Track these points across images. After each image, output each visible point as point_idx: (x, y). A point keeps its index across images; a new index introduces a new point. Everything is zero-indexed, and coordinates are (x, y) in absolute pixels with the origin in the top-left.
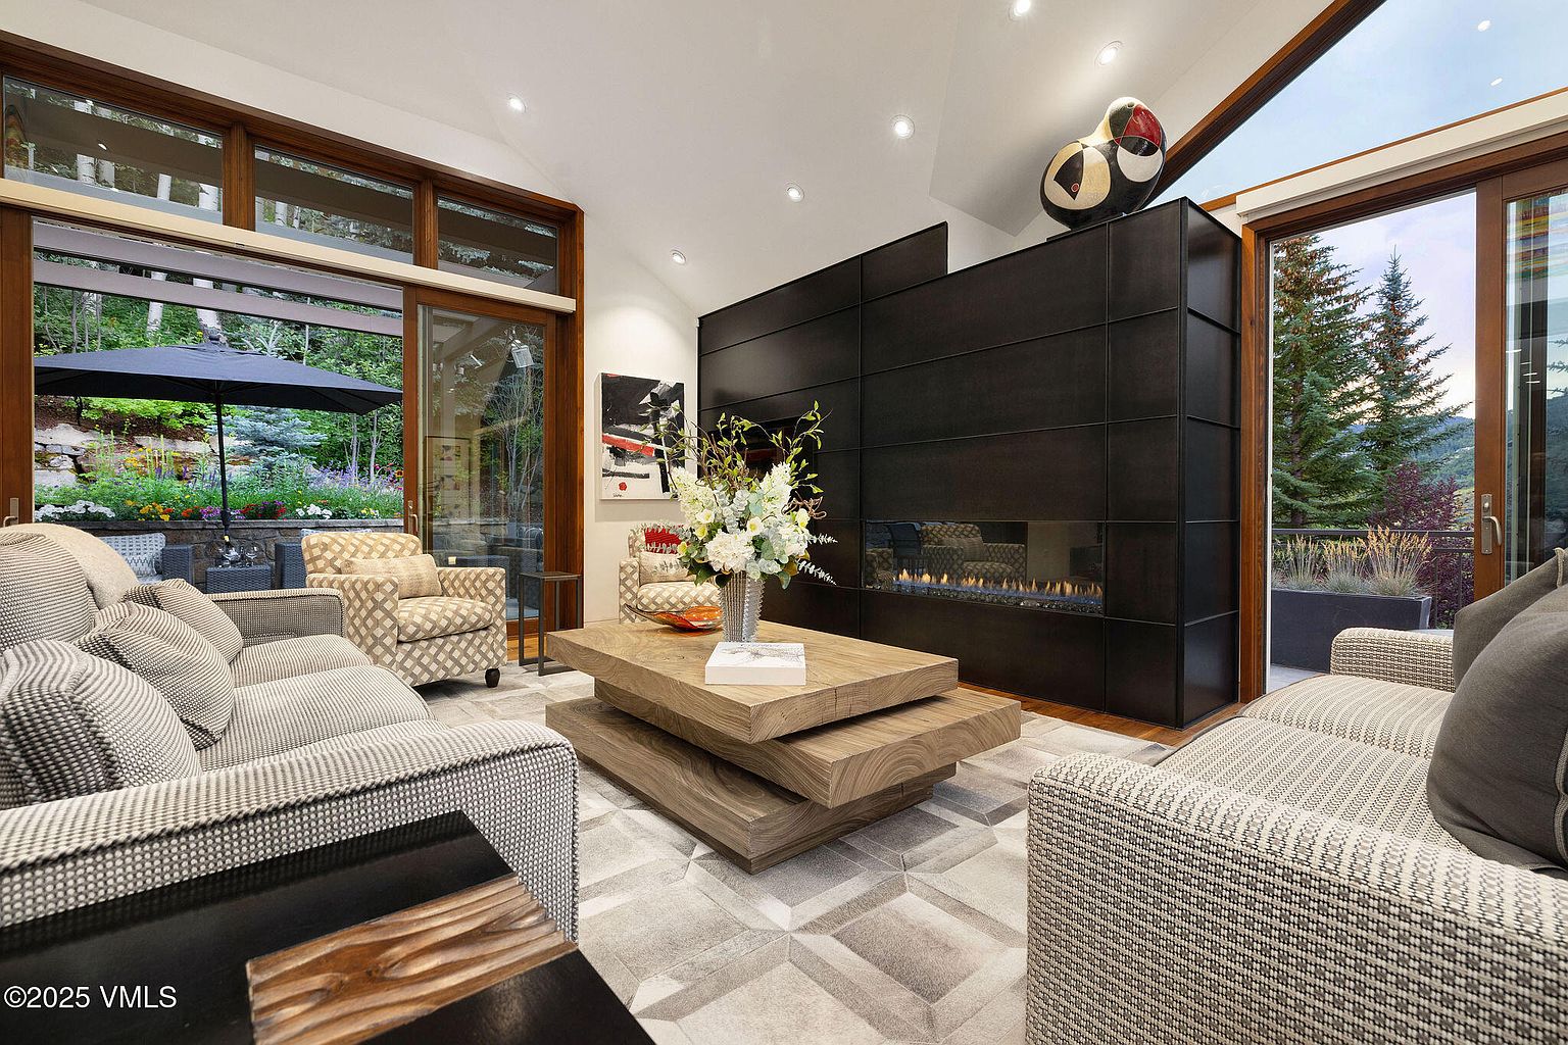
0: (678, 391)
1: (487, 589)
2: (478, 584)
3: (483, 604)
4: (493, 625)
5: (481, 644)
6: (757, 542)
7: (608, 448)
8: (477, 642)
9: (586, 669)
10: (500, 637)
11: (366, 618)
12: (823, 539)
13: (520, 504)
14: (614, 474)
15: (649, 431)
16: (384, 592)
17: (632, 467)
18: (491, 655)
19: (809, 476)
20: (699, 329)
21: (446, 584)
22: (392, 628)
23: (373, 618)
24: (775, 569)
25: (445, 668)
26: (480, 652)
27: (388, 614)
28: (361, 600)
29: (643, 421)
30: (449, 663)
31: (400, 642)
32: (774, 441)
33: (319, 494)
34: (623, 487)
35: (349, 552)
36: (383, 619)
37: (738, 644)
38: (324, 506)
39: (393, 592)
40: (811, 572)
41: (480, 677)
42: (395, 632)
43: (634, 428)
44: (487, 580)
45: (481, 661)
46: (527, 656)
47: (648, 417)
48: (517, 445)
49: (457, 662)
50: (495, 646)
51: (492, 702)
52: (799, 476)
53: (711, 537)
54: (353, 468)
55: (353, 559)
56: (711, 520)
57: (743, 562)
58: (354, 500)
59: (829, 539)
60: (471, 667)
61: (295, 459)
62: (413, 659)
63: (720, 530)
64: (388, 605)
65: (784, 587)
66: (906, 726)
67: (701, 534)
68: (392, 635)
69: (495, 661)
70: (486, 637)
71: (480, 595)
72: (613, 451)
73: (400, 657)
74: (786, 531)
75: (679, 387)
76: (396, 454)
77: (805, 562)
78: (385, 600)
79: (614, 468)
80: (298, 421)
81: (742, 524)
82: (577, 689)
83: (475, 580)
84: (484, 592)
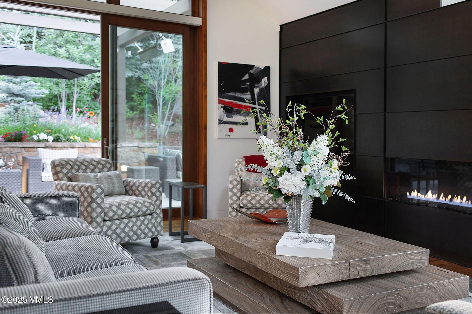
0: (266, 71)
1: (151, 192)
2: (146, 189)
3: (149, 201)
4: (155, 212)
5: (148, 223)
6: (308, 178)
7: (222, 107)
8: (146, 222)
9: (210, 242)
10: (159, 220)
11: (87, 207)
12: (348, 177)
13: (165, 133)
14: (225, 123)
15: (248, 96)
16: (97, 193)
17: (237, 118)
18: (154, 230)
19: (341, 140)
20: (280, 32)
21: (128, 188)
22: (101, 213)
23: (91, 207)
24: (317, 195)
25: (129, 236)
26: (148, 228)
27: (99, 205)
28: (84, 197)
29: (244, 91)
30: (131, 233)
31: (105, 221)
32: (319, 122)
33: (45, 126)
34: (231, 130)
35: (75, 169)
36: (96, 208)
37: (297, 234)
38: (48, 134)
39: (101, 193)
40: (340, 195)
41: (147, 241)
42: (103, 215)
43: (238, 95)
44: (151, 187)
45: (148, 233)
46: (174, 231)
47: (247, 88)
48: (163, 96)
49: (135, 233)
50: (156, 225)
51: (155, 256)
52: (335, 140)
53: (281, 174)
54: (63, 109)
55: (77, 173)
56: (281, 165)
57: (299, 189)
58: (65, 130)
59: (351, 177)
60: (143, 236)
61: (32, 105)
62: (112, 230)
63: (286, 171)
64: (99, 200)
65: (324, 203)
66: (392, 284)
67: (275, 173)
68: (101, 217)
69: (156, 233)
70: (151, 219)
71: (148, 195)
72: (225, 108)
73: (105, 229)
74: (324, 173)
75: (267, 69)
76: (88, 101)
77: (337, 190)
78: (97, 198)
79: (226, 119)
80: (32, 83)
81: (299, 168)
82: (204, 252)
83: (145, 187)
84: (150, 194)
